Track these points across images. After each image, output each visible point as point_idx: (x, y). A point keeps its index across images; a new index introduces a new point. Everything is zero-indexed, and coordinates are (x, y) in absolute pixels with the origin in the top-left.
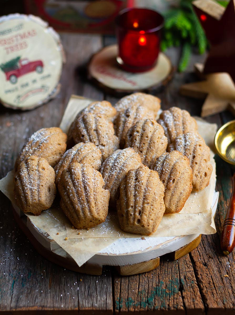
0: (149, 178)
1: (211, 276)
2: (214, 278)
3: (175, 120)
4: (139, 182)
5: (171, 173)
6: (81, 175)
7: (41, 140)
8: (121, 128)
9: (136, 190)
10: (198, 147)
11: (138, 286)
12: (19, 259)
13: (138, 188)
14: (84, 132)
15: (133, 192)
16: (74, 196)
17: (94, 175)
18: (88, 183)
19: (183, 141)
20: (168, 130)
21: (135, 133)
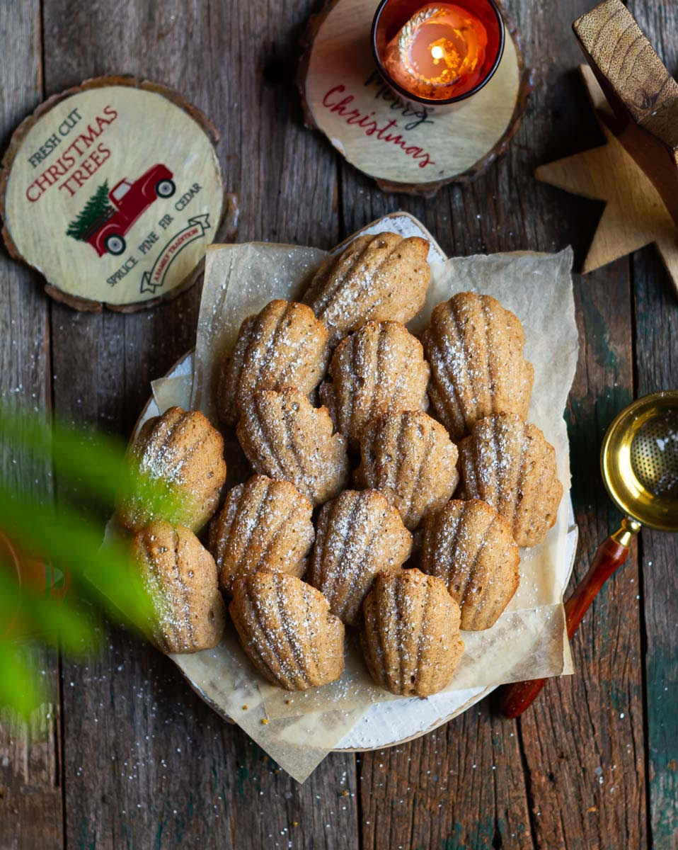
0: (426, 611)
1: (561, 812)
2: (566, 816)
3: (470, 367)
4: (405, 624)
5: (472, 574)
6: (279, 617)
7: (169, 475)
8: (346, 409)
9: (400, 641)
10: (529, 469)
11: (409, 836)
12: (165, 765)
13: (406, 637)
14: (264, 449)
15: (395, 645)
16: (270, 656)
17: (306, 606)
18: (297, 636)
19: (493, 456)
20: (456, 393)
21: (383, 461)
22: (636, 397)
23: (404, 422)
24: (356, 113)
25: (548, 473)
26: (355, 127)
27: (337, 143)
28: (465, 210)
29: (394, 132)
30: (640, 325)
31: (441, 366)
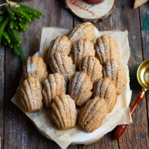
3: (105, 49)
5: (105, 94)
8: (76, 58)
10: (119, 71)
14: (56, 66)
19: (110, 68)
20: (102, 56)
21: (84, 67)
22: (143, 60)
23: (89, 58)
24: (77, 5)
25: (123, 74)
26: (77, 7)
27: (73, 11)
28: (102, 26)
29: (86, 8)
30: (144, 51)
31: (98, 50)
